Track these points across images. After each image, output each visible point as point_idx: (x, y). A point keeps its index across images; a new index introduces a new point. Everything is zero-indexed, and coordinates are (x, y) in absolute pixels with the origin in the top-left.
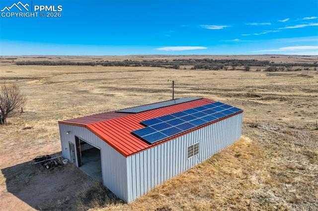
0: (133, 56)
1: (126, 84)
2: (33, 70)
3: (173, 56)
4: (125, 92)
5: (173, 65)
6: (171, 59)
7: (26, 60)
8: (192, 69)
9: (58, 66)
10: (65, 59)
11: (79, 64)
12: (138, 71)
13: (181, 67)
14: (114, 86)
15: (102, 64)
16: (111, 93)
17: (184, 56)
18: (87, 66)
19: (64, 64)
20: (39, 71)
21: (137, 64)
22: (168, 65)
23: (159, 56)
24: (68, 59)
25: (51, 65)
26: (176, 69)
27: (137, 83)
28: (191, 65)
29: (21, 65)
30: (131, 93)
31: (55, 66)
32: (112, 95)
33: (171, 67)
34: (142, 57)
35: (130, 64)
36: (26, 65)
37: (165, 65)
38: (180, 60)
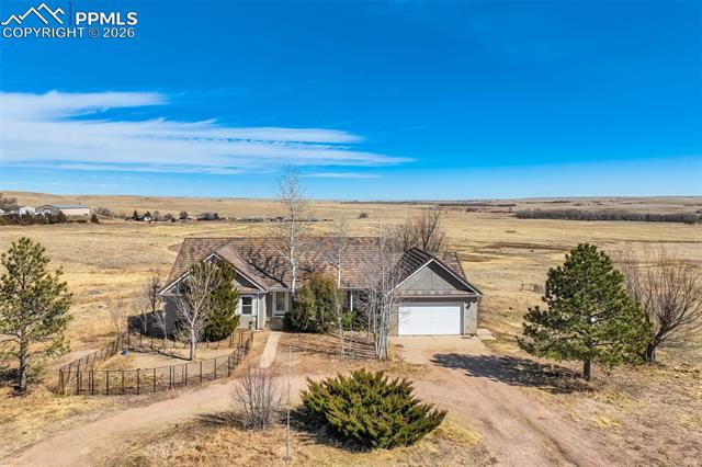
2: (552, 230)
7: (532, 208)
9: (598, 222)
10: (611, 206)
19: (613, 218)
20: (563, 232)
24: (618, 207)
25: (583, 219)
29: (525, 218)
31: (592, 223)
36: (534, 218)
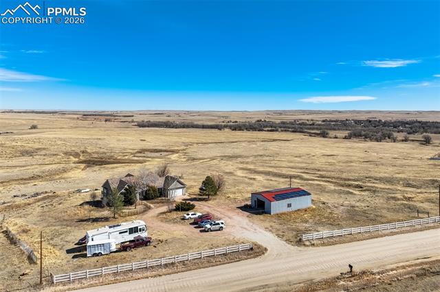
0: (268, 113)
1: (263, 166)
3: (324, 112)
4: (263, 175)
5: (320, 129)
6: (318, 118)
8: (345, 138)
11: (204, 127)
12: (274, 140)
13: (332, 133)
14: (252, 167)
15: (230, 127)
16: (252, 177)
17: (340, 112)
18: (213, 130)
21: (273, 128)
22: (313, 129)
23: (304, 112)
26: (324, 137)
27: (273, 163)
28: (347, 130)
30: (268, 177)
32: (254, 179)
33: (318, 134)
34: (281, 114)
35: (264, 127)
37: (310, 129)
38: (332, 121)
